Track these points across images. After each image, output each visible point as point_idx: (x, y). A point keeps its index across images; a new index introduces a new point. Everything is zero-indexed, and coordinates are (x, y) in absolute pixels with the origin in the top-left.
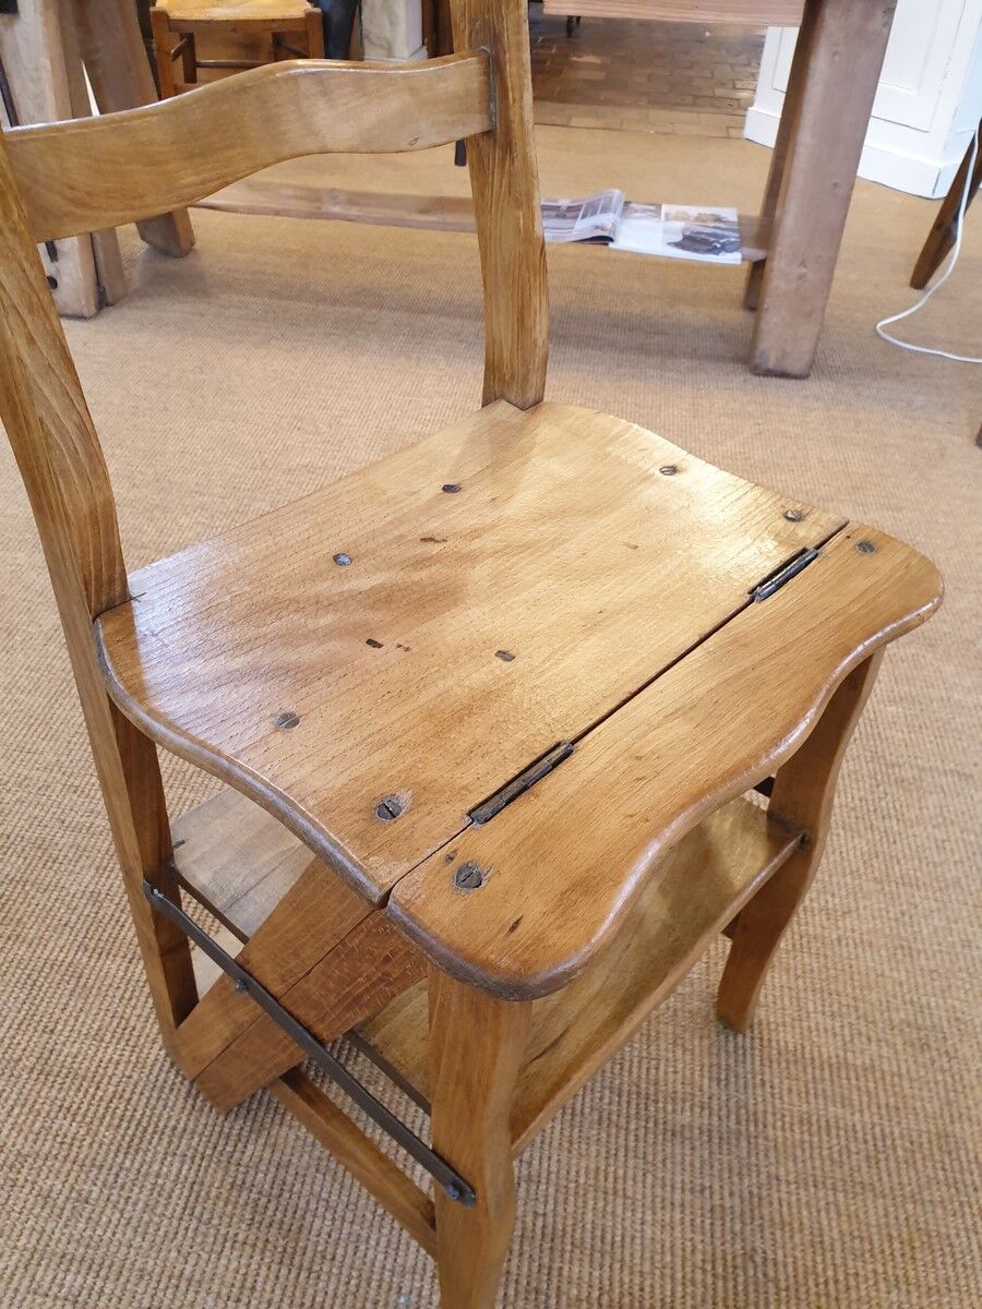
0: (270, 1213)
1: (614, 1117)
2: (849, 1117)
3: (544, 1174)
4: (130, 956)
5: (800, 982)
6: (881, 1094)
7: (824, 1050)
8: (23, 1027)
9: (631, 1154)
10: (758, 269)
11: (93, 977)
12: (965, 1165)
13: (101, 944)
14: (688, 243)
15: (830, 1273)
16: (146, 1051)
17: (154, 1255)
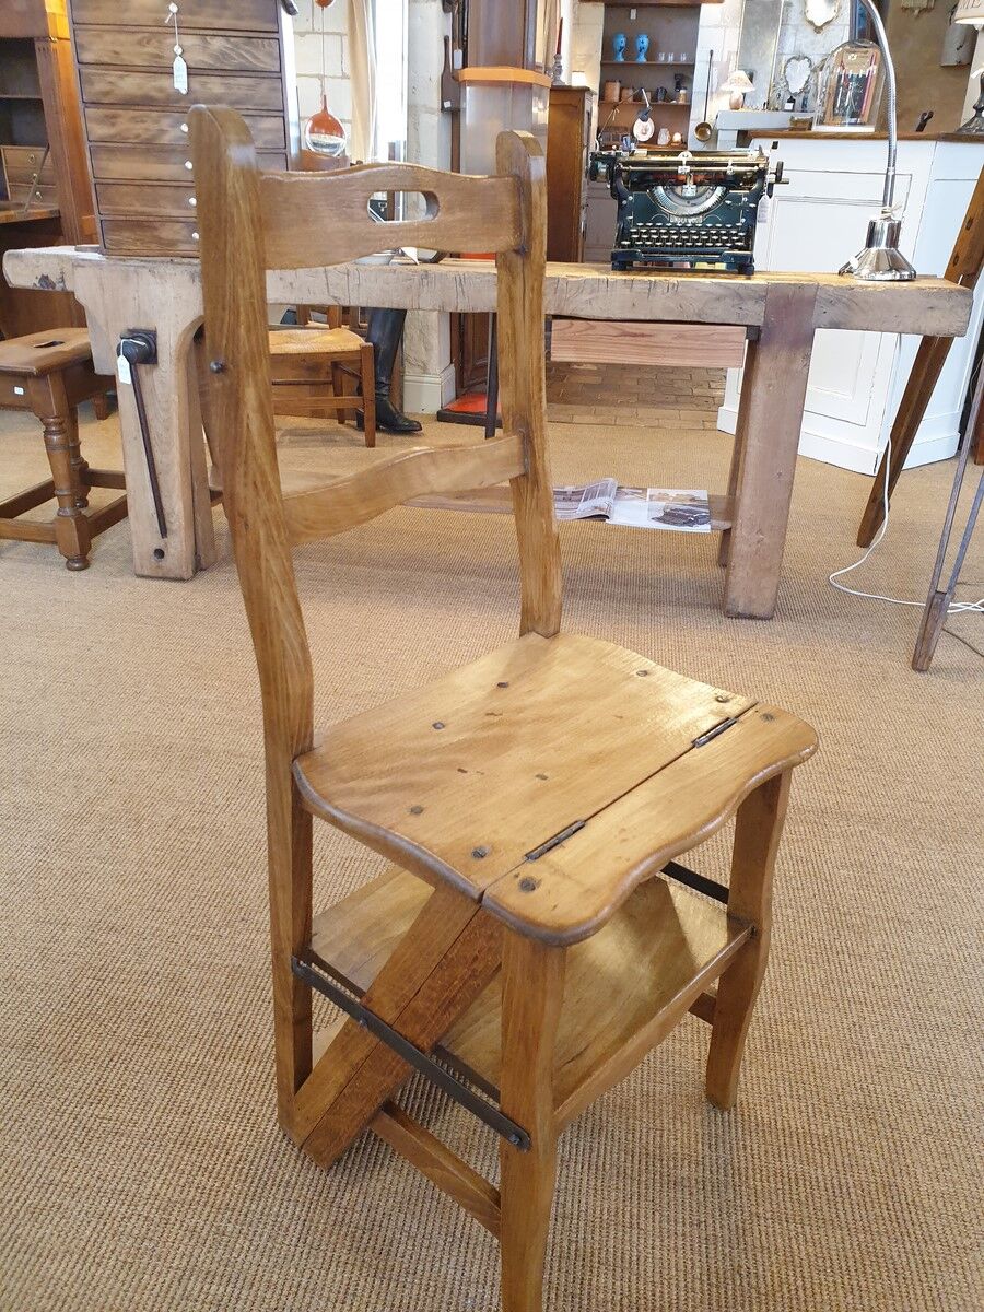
0: (365, 1241)
1: (629, 1172)
2: (813, 1172)
3: (576, 1213)
4: (247, 1059)
5: (773, 1073)
6: (839, 1155)
7: (793, 1123)
8: (167, 1111)
9: (643, 1198)
10: (727, 533)
11: (219, 1074)
12: (905, 1206)
13: (224, 1051)
14: (668, 518)
15: (799, 1283)
16: (263, 1127)
17: (277, 1271)
